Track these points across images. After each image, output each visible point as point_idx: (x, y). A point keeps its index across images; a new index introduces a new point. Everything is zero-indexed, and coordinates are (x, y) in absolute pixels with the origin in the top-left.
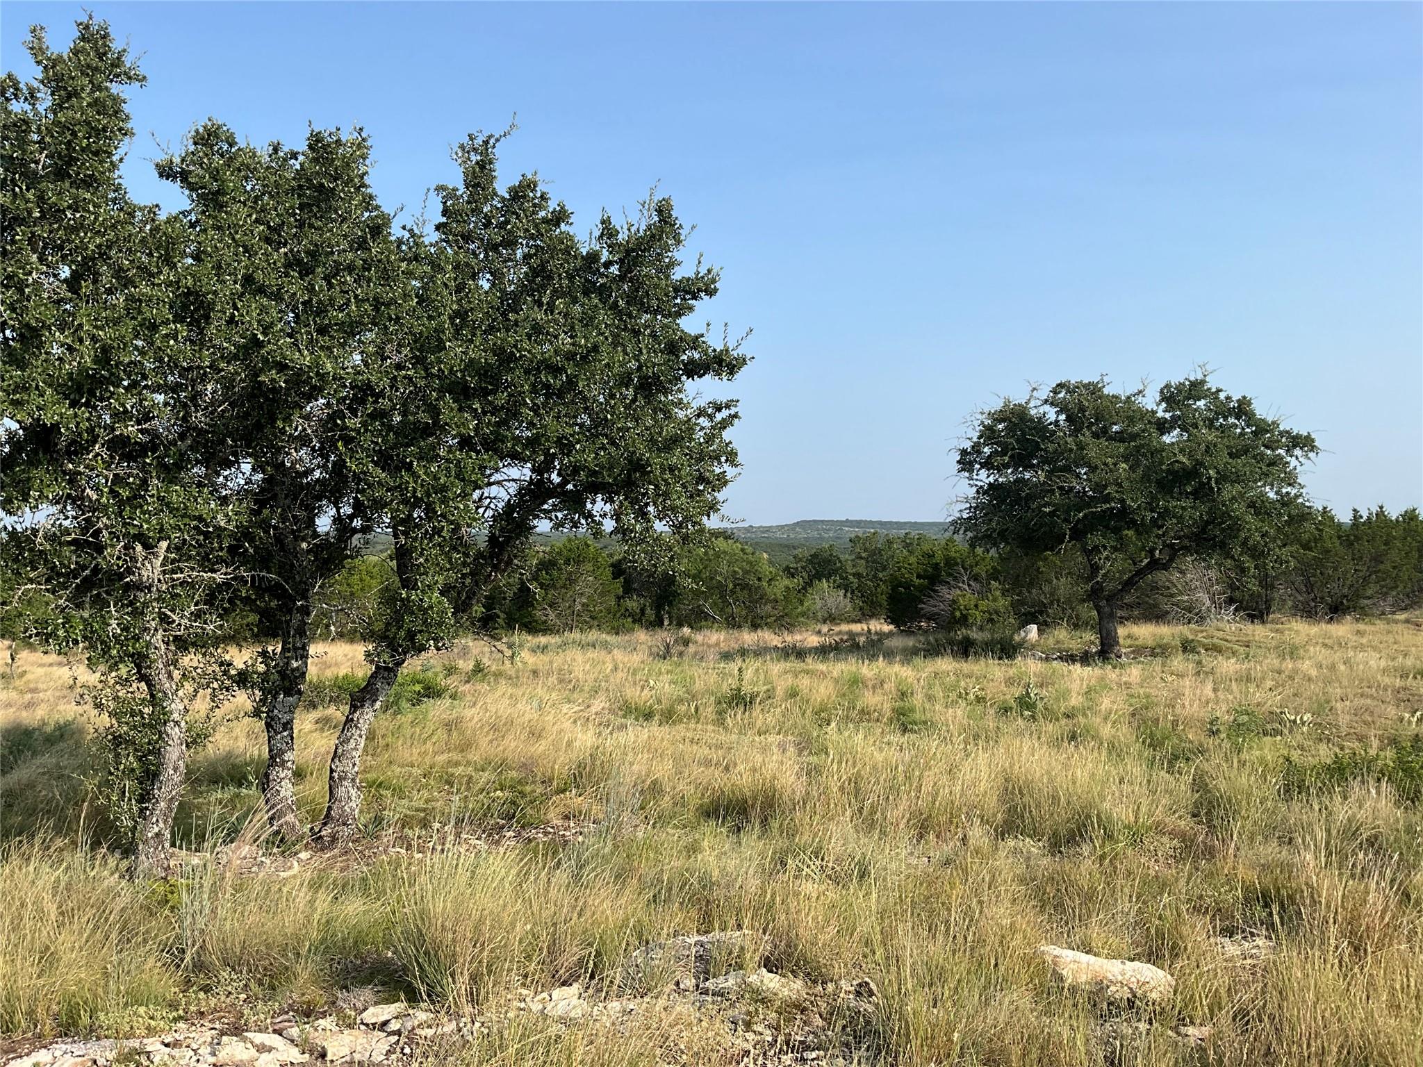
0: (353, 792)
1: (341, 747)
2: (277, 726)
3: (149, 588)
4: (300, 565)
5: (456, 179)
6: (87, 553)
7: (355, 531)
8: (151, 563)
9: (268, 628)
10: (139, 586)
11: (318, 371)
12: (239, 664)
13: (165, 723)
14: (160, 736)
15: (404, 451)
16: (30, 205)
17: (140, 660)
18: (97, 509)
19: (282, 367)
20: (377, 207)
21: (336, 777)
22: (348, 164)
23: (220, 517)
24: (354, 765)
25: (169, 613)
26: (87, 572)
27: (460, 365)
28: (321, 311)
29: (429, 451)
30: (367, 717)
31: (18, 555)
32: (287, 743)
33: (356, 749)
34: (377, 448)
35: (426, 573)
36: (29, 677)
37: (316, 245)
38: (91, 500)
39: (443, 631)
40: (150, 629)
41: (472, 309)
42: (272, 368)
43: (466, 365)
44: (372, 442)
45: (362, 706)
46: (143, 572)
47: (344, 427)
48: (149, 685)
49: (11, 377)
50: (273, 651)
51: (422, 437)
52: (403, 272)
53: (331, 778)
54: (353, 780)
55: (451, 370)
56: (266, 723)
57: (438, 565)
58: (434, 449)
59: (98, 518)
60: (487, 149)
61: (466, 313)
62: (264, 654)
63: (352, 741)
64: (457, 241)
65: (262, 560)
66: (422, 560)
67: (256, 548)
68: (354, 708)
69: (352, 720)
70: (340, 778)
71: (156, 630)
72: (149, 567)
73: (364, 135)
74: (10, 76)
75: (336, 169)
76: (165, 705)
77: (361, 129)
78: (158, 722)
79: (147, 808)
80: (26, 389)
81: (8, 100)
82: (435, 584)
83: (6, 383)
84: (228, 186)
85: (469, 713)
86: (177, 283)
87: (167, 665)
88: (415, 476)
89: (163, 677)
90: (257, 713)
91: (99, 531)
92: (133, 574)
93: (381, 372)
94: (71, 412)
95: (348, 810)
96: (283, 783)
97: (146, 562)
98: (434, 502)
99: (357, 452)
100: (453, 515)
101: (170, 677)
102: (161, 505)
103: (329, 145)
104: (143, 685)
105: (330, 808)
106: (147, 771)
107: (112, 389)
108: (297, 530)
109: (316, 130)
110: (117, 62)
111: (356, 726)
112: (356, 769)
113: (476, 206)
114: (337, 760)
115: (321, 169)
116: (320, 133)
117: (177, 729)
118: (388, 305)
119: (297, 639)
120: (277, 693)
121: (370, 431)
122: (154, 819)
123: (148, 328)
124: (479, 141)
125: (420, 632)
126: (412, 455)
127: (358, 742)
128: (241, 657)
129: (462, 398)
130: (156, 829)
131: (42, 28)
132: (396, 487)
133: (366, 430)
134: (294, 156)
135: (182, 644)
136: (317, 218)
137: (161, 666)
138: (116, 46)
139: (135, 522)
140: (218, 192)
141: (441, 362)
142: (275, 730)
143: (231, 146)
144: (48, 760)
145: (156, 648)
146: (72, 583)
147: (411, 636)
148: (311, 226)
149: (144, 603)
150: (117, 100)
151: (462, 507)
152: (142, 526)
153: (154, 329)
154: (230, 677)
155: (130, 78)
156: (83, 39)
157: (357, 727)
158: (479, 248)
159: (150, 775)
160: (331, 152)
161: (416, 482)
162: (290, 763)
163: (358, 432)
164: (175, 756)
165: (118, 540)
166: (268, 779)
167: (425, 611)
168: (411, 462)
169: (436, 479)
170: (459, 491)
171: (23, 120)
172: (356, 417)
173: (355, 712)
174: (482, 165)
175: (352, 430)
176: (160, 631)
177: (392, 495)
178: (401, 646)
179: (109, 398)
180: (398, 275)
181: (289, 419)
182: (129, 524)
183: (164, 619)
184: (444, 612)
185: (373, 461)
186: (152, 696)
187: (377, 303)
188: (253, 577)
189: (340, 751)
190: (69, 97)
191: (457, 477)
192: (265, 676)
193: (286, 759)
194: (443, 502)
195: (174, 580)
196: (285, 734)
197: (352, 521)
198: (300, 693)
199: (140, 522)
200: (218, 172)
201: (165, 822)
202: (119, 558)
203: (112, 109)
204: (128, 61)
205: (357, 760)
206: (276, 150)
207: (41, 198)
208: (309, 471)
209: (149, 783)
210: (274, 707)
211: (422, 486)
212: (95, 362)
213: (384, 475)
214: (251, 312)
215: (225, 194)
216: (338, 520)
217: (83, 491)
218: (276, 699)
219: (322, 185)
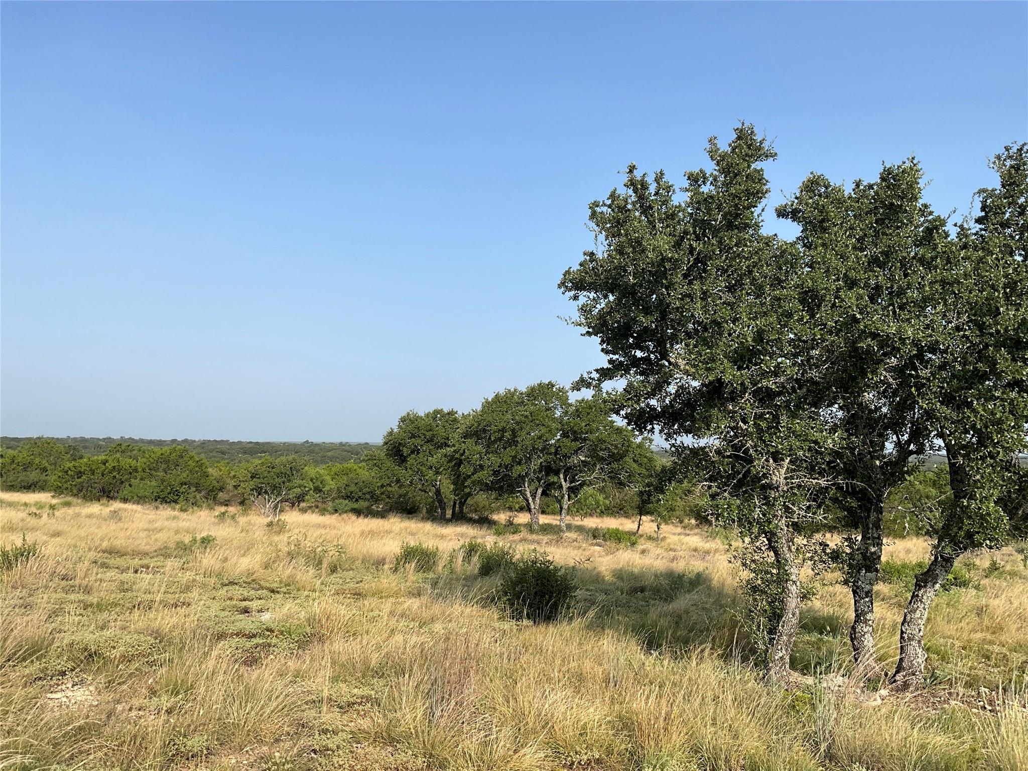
0: (919, 651)
1: (909, 615)
2: (862, 595)
3: (777, 488)
4: (875, 477)
5: (994, 182)
6: (740, 463)
7: (911, 453)
8: (779, 471)
9: (852, 521)
10: (770, 487)
11: (901, 337)
12: (832, 545)
13: (787, 581)
14: (783, 591)
15: (965, 393)
16: (714, 247)
17: (771, 537)
18: (746, 435)
19: (874, 336)
20: (931, 213)
21: (906, 637)
22: (911, 186)
23: (830, 441)
24: (920, 630)
25: (791, 506)
26: (741, 476)
27: (1014, 325)
28: (901, 292)
29: (987, 393)
30: (929, 595)
31: (699, 463)
32: (869, 607)
33: (920, 618)
34: (943, 391)
35: (983, 488)
36: (668, 541)
37: (889, 246)
38: (742, 429)
39: (997, 533)
40: (777, 516)
41: (1021, 280)
42: (867, 337)
43: (1020, 325)
44: (939, 387)
45: (925, 586)
46: (773, 477)
47: (918, 377)
48: (776, 554)
49: (706, 354)
50: (856, 538)
51: (979, 382)
52: (962, 258)
53: (902, 638)
54: (919, 642)
55: (1006, 330)
56: (853, 590)
57: (992, 481)
58: (990, 391)
59: (747, 441)
60: (1021, 155)
61: (1016, 283)
62: (849, 539)
63: (918, 611)
64: (996, 229)
65: (850, 472)
66: (978, 477)
67: (845, 463)
68: (918, 586)
69: (917, 596)
70: (910, 639)
71: (782, 517)
72: (778, 474)
73: (915, 162)
74: (701, 171)
75: (903, 192)
76: (786, 568)
77: (913, 158)
78: (782, 579)
79: (774, 639)
80: (714, 361)
81: (700, 186)
82: (991, 496)
83: (703, 358)
84: (830, 216)
85: (994, 603)
86: (802, 285)
87: (788, 541)
88: (974, 411)
89: (785, 549)
90: (846, 582)
91: (748, 449)
92: (767, 478)
93: (945, 334)
94: (739, 373)
95: (916, 664)
96: (866, 636)
97: (776, 471)
98: (991, 433)
99: (927, 394)
100: (1008, 443)
101: (790, 550)
102: (789, 432)
103: (897, 175)
104: (772, 554)
105: (901, 660)
106: (774, 613)
107: (762, 357)
108: (873, 452)
109: (888, 166)
110: (759, 148)
111: (920, 600)
112: (921, 634)
113: (1013, 200)
114: (906, 624)
115: (891, 193)
116: (890, 168)
117: (794, 586)
118: (951, 284)
119: (874, 531)
120: (860, 569)
121: (938, 379)
122: (779, 647)
123: (786, 317)
124: (1014, 150)
125: (978, 533)
126: (972, 395)
127: (921, 614)
128: (834, 541)
129: (1014, 350)
130: (781, 655)
131: (715, 138)
132: (959, 421)
133: (934, 379)
134: (871, 187)
135: (797, 528)
136: (888, 227)
137: (784, 542)
138: (758, 138)
139: (773, 444)
140: (823, 221)
141: (998, 324)
142: (859, 596)
143: (827, 188)
144: (694, 596)
145: (781, 529)
146: (732, 482)
147: (970, 536)
148: (884, 234)
149: (774, 498)
150: (759, 172)
151: (1015, 436)
152: (777, 447)
153: (790, 317)
154: (826, 554)
155: (767, 156)
156: (739, 138)
157: (922, 602)
158: (1014, 231)
159: (776, 616)
160: (899, 180)
161: (976, 416)
162: (870, 622)
163: (928, 380)
164: (793, 605)
165: (762, 456)
166: (855, 631)
167: (982, 517)
168: (972, 401)
169: (993, 414)
170: (1013, 424)
171: (711, 197)
172: (927, 369)
173: (920, 589)
174: (1017, 168)
175: (923, 378)
176: (784, 518)
177: (956, 427)
178: (962, 543)
179: (760, 363)
180: (959, 261)
181: (874, 372)
182: (768, 445)
183: (787, 509)
184: (1000, 518)
185: (939, 401)
186: (778, 561)
187: (944, 282)
188: (847, 484)
189: (908, 618)
190: (736, 175)
191: (1011, 412)
192: (851, 556)
193: (868, 618)
194: (998, 433)
195: (792, 483)
196: (867, 599)
197: (909, 446)
198: (877, 571)
199: (776, 444)
200: (823, 207)
201: (786, 650)
202: (763, 467)
203: (758, 178)
204: (766, 146)
205: (922, 628)
206: (858, 185)
207: (720, 242)
208: (878, 409)
209: (775, 621)
210: (859, 579)
211: (981, 420)
212: (754, 340)
213: (949, 411)
214: (850, 298)
215: (828, 221)
216: (898, 444)
217: (738, 424)
218: (860, 573)
219: (892, 204)
